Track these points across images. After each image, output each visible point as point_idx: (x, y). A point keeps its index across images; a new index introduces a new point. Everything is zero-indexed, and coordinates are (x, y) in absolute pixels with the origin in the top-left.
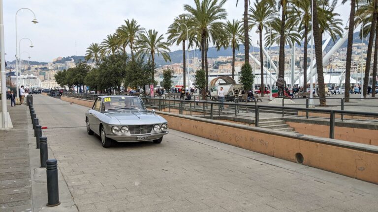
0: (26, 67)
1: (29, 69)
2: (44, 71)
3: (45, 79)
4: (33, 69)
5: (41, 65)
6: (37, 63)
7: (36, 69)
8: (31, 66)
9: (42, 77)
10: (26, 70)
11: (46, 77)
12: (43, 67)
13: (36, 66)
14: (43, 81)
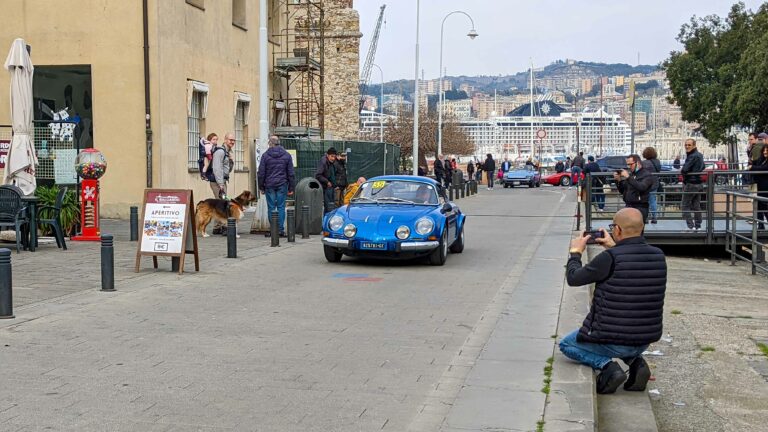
0: (587, 85)
1: (596, 90)
2: (646, 98)
3: (648, 127)
4: (608, 91)
5: (638, 75)
6: (624, 70)
7: (620, 89)
8: (604, 79)
9: (640, 117)
10: (583, 97)
11: (652, 116)
12: (644, 81)
13: (620, 80)
14: (641, 133)
